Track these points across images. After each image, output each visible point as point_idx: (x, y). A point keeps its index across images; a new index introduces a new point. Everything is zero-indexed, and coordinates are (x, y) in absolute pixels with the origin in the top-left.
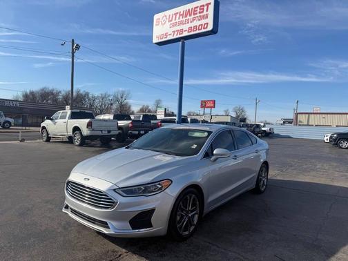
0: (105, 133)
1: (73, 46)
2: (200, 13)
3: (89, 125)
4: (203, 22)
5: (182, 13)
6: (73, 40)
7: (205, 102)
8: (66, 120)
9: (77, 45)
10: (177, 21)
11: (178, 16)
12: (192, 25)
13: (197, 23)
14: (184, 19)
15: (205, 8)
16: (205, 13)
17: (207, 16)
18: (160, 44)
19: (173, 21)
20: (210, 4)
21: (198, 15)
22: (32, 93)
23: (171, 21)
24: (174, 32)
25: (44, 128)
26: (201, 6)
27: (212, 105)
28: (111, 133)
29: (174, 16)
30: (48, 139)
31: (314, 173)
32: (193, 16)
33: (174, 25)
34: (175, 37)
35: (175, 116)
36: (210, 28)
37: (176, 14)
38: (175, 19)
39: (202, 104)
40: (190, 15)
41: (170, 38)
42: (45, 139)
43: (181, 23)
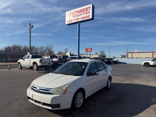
0: (47, 64)
1: (30, 26)
2: (86, 11)
3: (41, 61)
4: (88, 15)
5: (78, 11)
6: (30, 24)
7: (87, 49)
8: (29, 59)
9: (32, 26)
10: (76, 14)
11: (76, 12)
12: (83, 16)
13: (85, 15)
14: (79, 14)
15: (88, 9)
16: (88, 11)
17: (89, 12)
18: (69, 25)
19: (74, 15)
20: (90, 7)
21: (85, 12)
22: (9, 47)
23: (74, 14)
24: (75, 19)
25: (19, 63)
26: (86, 8)
27: (91, 50)
28: (50, 64)
29: (75, 13)
30: (21, 68)
31: (140, 78)
32: (83, 12)
33: (75, 16)
34: (76, 21)
35: (77, 55)
36: (91, 17)
37: (75, 12)
38: (75, 14)
39: (86, 50)
40: (82, 12)
41: (73, 22)
42: (20, 68)
43: (78, 15)
